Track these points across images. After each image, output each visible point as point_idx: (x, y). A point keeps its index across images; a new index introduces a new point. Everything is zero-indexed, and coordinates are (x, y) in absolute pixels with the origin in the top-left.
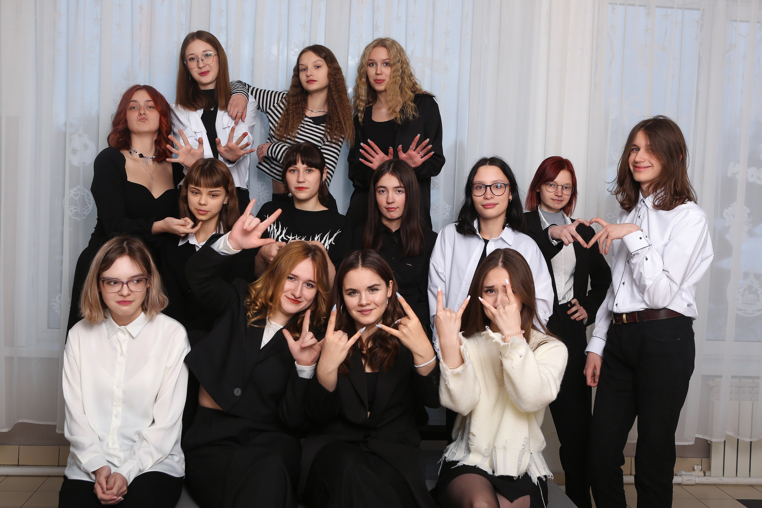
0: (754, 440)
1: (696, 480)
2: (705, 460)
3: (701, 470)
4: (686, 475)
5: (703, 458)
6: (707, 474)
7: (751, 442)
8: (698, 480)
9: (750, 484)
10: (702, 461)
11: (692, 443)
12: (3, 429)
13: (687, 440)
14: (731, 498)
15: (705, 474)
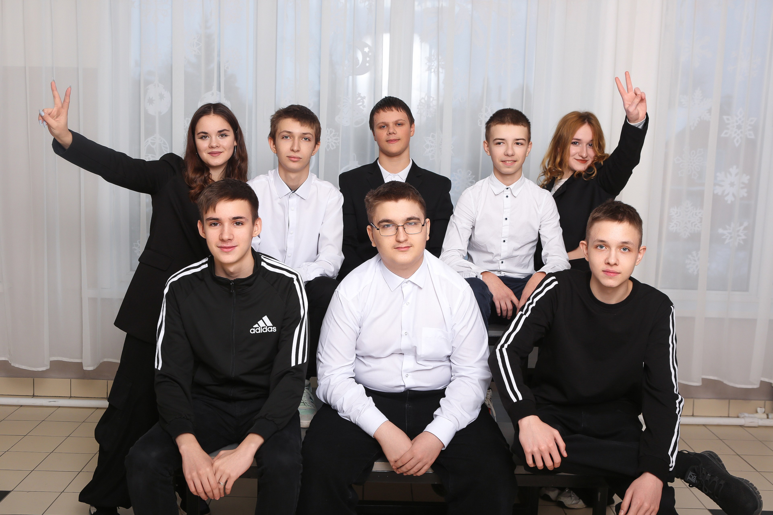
2: (768, 403)
3: (764, 412)
4: (749, 417)
5: (767, 400)
6: (770, 416)
8: (761, 423)
11: (756, 386)
12: (88, 367)
13: (752, 384)
15: (768, 416)
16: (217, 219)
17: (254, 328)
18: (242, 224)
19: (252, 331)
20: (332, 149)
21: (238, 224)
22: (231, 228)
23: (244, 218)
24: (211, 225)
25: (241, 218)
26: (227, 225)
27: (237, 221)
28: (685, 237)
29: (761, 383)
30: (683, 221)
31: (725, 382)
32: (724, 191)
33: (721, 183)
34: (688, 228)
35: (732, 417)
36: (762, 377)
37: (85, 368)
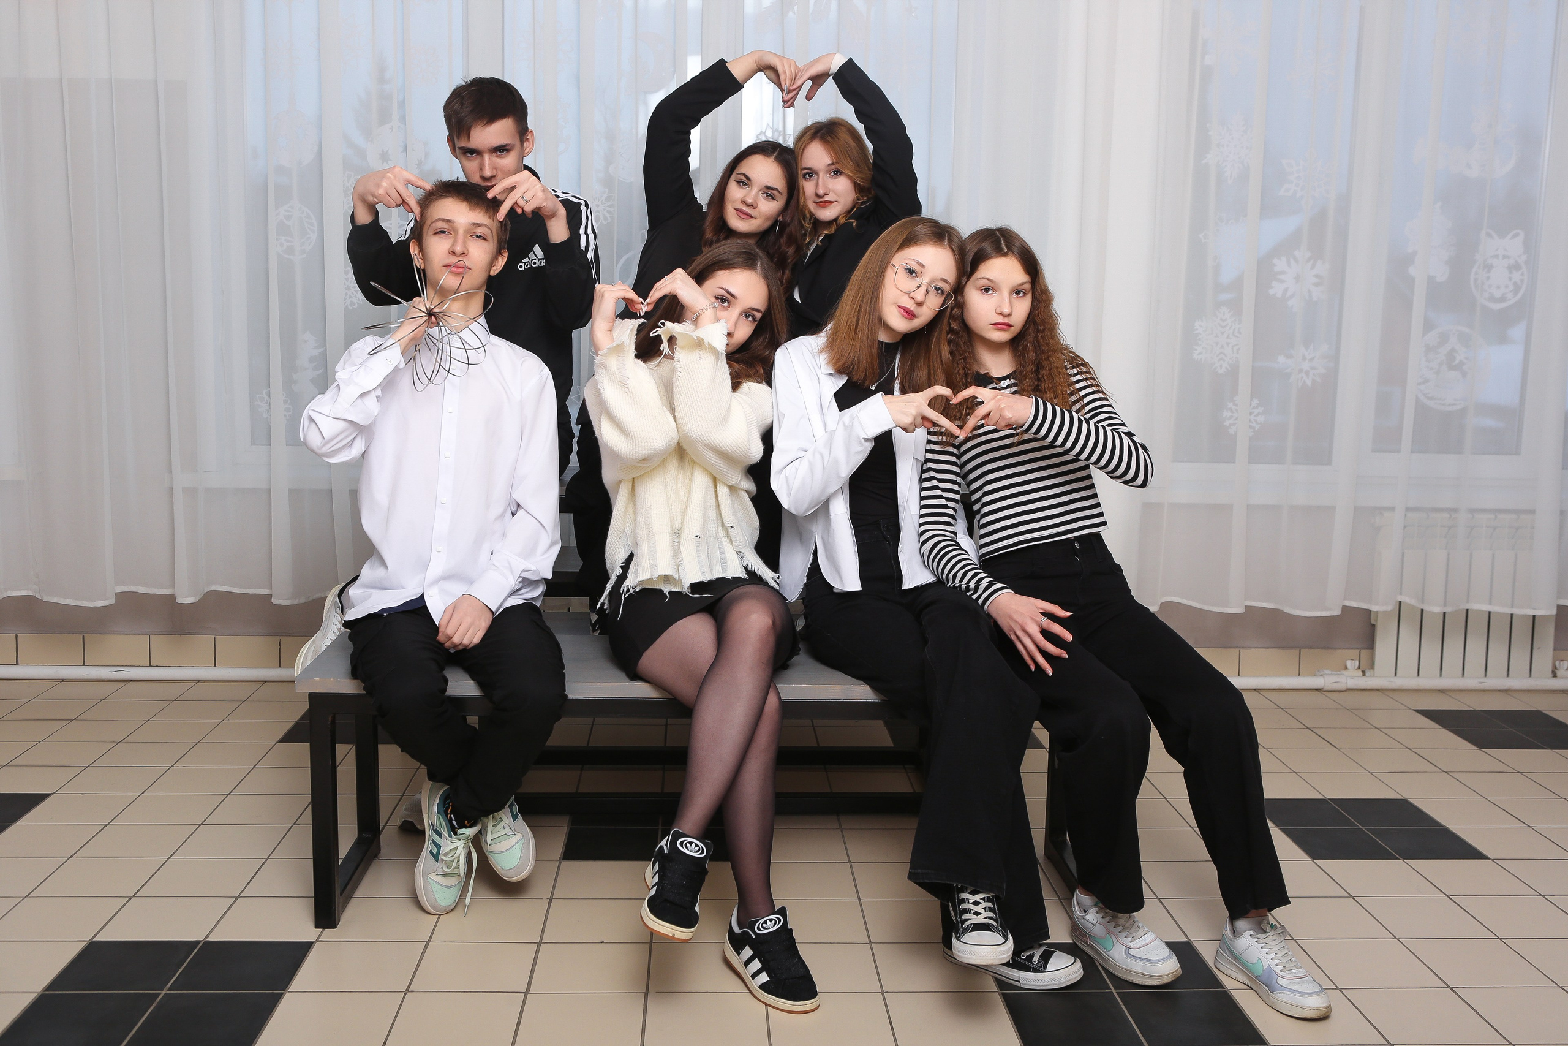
0: (1448, 610)
1: (1349, 683)
2: (1364, 652)
3: (1359, 668)
4: (1332, 675)
5: (1363, 649)
6: (1367, 674)
7: (1445, 613)
8: (1352, 683)
9: (1439, 688)
10: (1361, 655)
11: (1337, 612)
12: (186, 598)
13: (1330, 609)
14: (1406, 708)
15: (1364, 674)
16: (474, 149)
17: (523, 263)
19: (521, 267)
20: (605, 223)
21: (502, 153)
28: (1221, 371)
29: (1345, 608)
30: (1217, 343)
31: (1287, 610)
32: (1286, 290)
33: (1281, 277)
34: (1226, 356)
35: (1304, 676)
36: (1345, 599)
37: (180, 600)
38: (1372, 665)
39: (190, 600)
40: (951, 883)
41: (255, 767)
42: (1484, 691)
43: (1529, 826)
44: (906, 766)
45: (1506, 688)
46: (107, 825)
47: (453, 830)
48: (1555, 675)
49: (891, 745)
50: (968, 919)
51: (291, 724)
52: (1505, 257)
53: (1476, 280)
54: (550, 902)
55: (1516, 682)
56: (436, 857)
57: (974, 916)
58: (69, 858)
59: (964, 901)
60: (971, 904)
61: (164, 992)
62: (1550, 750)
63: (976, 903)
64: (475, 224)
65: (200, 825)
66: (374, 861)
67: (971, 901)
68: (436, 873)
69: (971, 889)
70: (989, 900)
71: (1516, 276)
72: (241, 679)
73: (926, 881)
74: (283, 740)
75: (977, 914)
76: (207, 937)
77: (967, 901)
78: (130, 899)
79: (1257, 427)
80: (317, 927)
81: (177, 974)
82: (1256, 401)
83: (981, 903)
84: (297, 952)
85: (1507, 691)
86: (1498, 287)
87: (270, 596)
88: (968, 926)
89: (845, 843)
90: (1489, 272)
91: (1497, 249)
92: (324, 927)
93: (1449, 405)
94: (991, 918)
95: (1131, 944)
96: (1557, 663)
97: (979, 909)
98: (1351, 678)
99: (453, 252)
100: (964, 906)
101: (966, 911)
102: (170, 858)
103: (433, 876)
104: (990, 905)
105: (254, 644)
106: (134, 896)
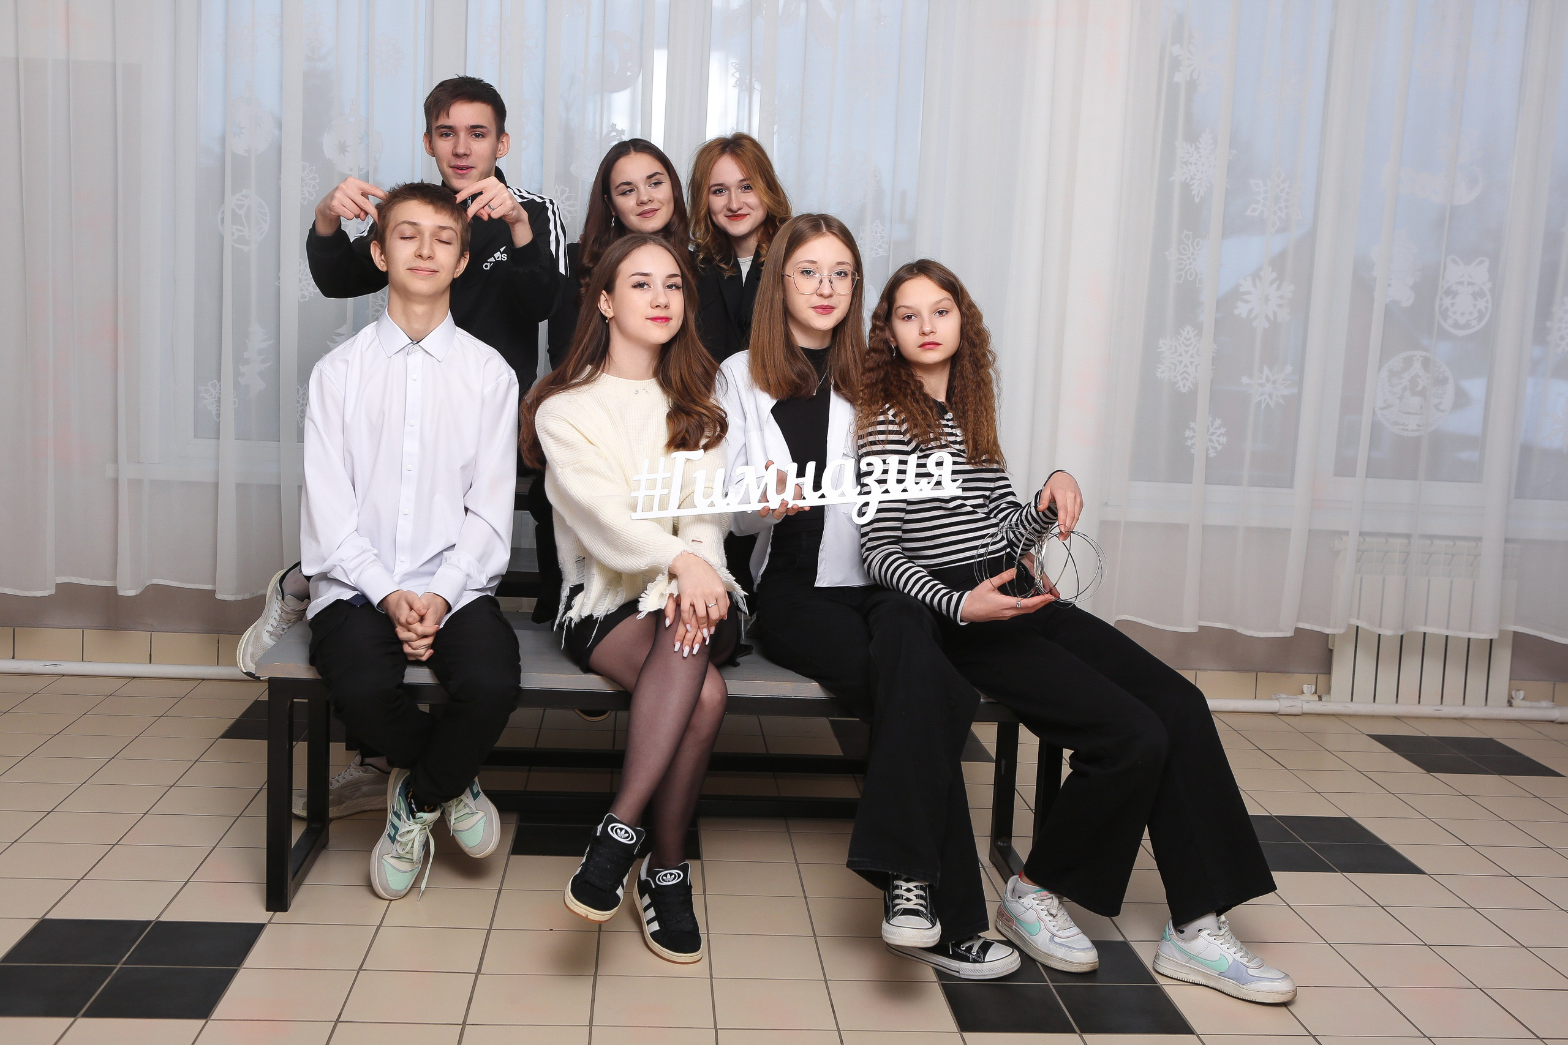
0: (1404, 633)
1: (1304, 707)
2: (1321, 678)
3: (1315, 692)
4: (1288, 699)
5: (1319, 673)
6: (1323, 699)
7: (1401, 636)
8: (1307, 707)
9: (1395, 714)
10: (1318, 680)
11: (1289, 633)
12: (127, 590)
13: (1281, 630)
14: (1360, 733)
15: (1320, 698)
16: (450, 127)
17: (488, 262)
18: (483, 136)
19: (486, 266)
21: (477, 136)
22: (469, 140)
23: (486, 127)
24: (441, 135)
25: (482, 127)
26: (462, 135)
27: (476, 131)
28: (1184, 391)
29: (1297, 630)
30: (1181, 362)
31: (1241, 630)
32: (1251, 311)
33: (1246, 297)
34: (1189, 375)
35: (1259, 699)
36: (1298, 620)
37: (121, 593)
38: (1328, 691)
39: (131, 593)
40: (886, 871)
41: (197, 761)
42: (1440, 718)
43: (1468, 845)
44: (855, 775)
45: (1460, 716)
46: (49, 813)
47: (412, 813)
48: (1510, 704)
49: (841, 754)
50: (899, 904)
51: (232, 721)
52: (1470, 284)
53: (1441, 306)
54: (499, 892)
55: (1473, 710)
56: (393, 839)
57: (905, 902)
58: (13, 843)
59: (898, 887)
60: (904, 890)
61: (119, 966)
62: (1498, 776)
63: (909, 890)
64: (441, 227)
65: (145, 814)
66: (323, 852)
67: (904, 888)
68: (390, 855)
69: (905, 877)
70: (922, 888)
71: (1481, 304)
72: (179, 676)
73: (862, 869)
74: (224, 736)
75: (908, 900)
76: (158, 917)
77: (901, 887)
78: (78, 881)
79: (1220, 448)
80: (268, 910)
81: (131, 950)
82: (1218, 422)
83: (913, 890)
84: (249, 934)
85: (1462, 719)
86: (1463, 314)
87: (215, 591)
88: (898, 910)
89: (792, 846)
90: (1453, 298)
91: (1462, 276)
92: (275, 911)
93: (1412, 431)
94: (921, 905)
95: (1057, 933)
96: (1513, 693)
97: (911, 895)
98: (1308, 703)
99: (420, 256)
100: (897, 892)
101: (898, 897)
102: (116, 844)
103: (387, 858)
104: (922, 893)
105: (191, 641)
106: (82, 879)
